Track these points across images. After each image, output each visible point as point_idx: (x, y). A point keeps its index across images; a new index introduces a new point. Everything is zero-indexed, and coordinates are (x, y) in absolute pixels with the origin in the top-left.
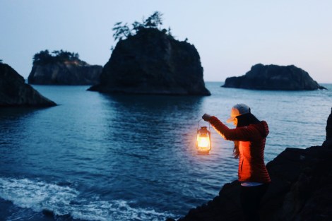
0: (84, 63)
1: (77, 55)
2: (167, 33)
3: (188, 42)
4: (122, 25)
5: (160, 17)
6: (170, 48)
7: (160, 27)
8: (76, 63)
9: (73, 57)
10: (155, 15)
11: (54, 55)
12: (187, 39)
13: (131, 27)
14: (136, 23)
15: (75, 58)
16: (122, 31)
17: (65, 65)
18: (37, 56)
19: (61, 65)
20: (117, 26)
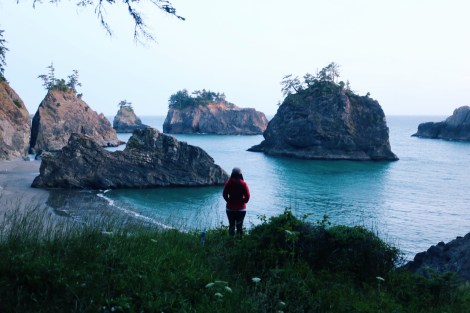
0: (232, 105)
1: (223, 95)
2: (345, 87)
3: (370, 97)
4: (292, 78)
5: (336, 69)
6: (349, 106)
7: (336, 81)
8: (222, 106)
9: (217, 99)
10: (330, 66)
11: (194, 96)
12: (368, 94)
13: (302, 80)
14: (308, 75)
15: (220, 99)
16: (292, 84)
17: (208, 109)
18: (173, 98)
19: (204, 109)
20: (286, 79)
